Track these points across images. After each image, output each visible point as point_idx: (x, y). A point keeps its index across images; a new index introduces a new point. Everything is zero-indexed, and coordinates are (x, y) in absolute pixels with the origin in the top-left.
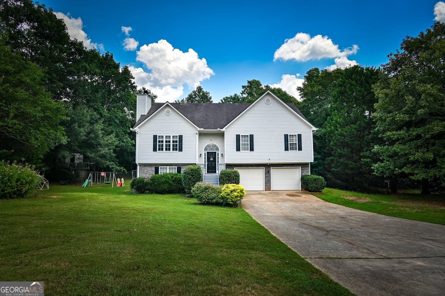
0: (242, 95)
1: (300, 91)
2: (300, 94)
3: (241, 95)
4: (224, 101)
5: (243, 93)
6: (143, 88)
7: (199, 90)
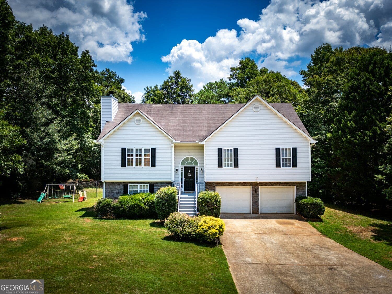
0: (230, 80)
1: (303, 76)
2: (303, 79)
3: (228, 80)
4: (207, 88)
5: (231, 77)
6: (106, 69)
7: (176, 75)
